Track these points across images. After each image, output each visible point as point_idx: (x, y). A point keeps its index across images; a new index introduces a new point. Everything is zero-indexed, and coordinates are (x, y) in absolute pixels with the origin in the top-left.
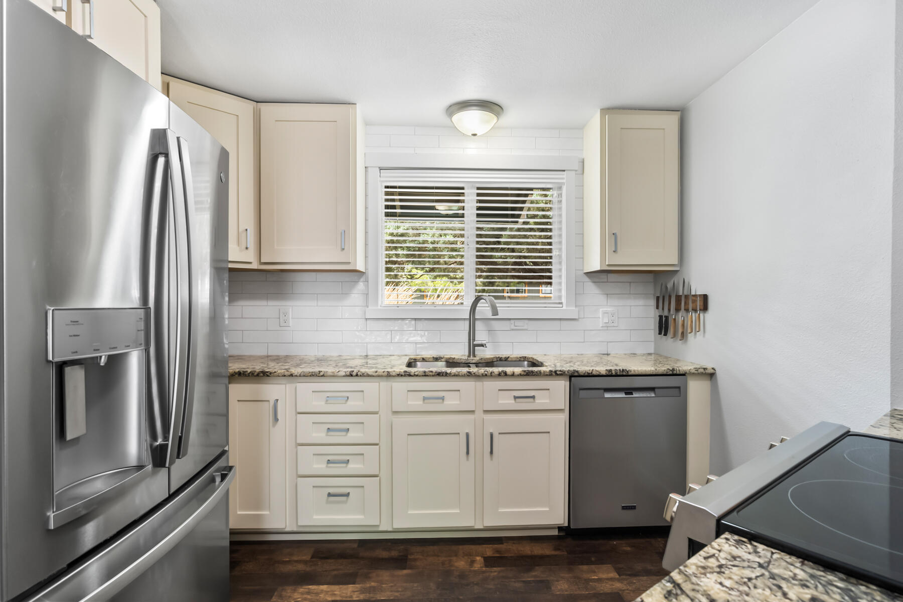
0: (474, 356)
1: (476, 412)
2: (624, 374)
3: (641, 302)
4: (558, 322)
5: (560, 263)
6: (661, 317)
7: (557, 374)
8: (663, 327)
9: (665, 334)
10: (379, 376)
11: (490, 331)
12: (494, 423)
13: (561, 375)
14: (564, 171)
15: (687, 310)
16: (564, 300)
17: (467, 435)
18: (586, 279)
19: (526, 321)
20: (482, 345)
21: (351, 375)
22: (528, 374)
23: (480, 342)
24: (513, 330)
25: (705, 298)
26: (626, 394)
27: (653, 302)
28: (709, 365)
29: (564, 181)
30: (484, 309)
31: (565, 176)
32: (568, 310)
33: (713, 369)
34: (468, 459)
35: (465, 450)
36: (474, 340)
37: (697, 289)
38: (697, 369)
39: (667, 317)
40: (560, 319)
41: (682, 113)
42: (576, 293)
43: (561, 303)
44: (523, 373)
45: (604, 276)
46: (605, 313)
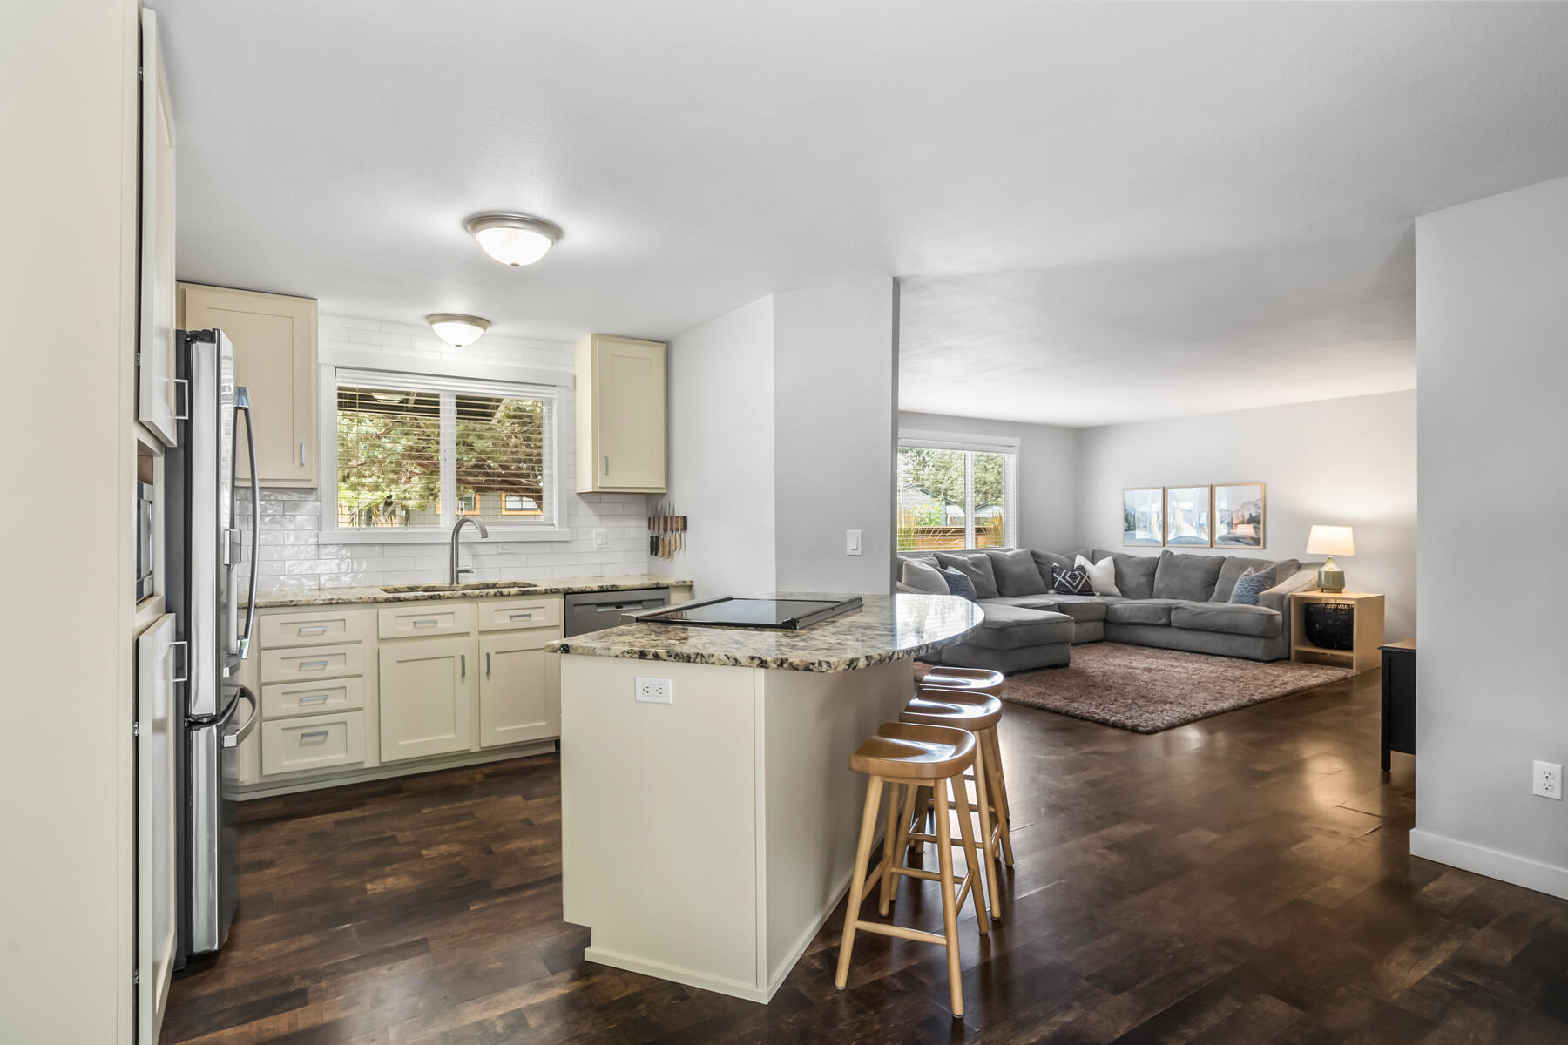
0: (458, 583)
1: (471, 634)
2: (615, 589)
3: (633, 523)
4: (550, 545)
5: (551, 482)
6: (652, 537)
7: (552, 592)
8: (654, 547)
9: (656, 555)
10: (363, 603)
11: (475, 556)
12: (490, 644)
13: (555, 592)
14: (554, 386)
15: (672, 530)
16: (555, 521)
17: (463, 657)
18: (579, 499)
19: (515, 545)
20: (467, 571)
21: (331, 604)
22: (524, 593)
23: (464, 568)
24: (501, 554)
25: (685, 519)
26: (617, 607)
27: (646, 523)
28: (688, 579)
29: (555, 396)
30: (468, 532)
31: (555, 392)
32: (559, 531)
33: (691, 582)
34: (463, 681)
35: (460, 673)
36: (457, 565)
37: (680, 511)
38: (677, 583)
39: (657, 538)
40: (553, 542)
41: (667, 346)
42: (568, 515)
43: (553, 525)
44: (519, 593)
45: (597, 498)
46: (598, 534)
